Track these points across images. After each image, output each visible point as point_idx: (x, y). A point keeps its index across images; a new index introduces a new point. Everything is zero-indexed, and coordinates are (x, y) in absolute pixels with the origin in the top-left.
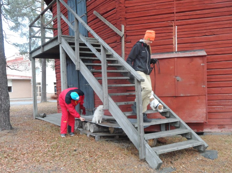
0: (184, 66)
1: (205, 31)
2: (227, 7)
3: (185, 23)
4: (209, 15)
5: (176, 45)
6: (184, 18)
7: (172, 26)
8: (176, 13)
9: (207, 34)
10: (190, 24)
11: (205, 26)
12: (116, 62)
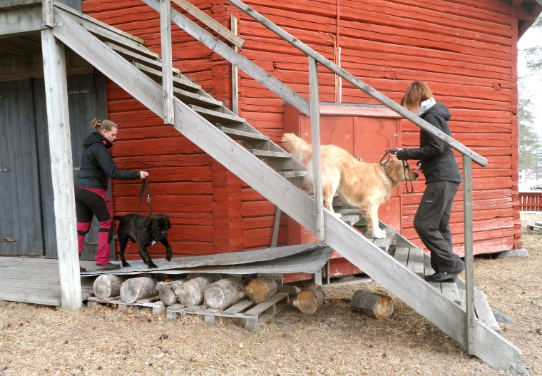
0: (368, 136)
1: (384, 69)
2: (414, 29)
3: (353, 45)
4: (390, 39)
5: (341, 88)
6: (352, 34)
7: (333, 46)
8: (342, 18)
9: (387, 76)
10: (361, 49)
11: (384, 58)
12: (221, 109)
